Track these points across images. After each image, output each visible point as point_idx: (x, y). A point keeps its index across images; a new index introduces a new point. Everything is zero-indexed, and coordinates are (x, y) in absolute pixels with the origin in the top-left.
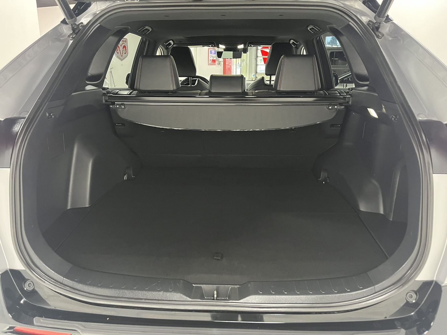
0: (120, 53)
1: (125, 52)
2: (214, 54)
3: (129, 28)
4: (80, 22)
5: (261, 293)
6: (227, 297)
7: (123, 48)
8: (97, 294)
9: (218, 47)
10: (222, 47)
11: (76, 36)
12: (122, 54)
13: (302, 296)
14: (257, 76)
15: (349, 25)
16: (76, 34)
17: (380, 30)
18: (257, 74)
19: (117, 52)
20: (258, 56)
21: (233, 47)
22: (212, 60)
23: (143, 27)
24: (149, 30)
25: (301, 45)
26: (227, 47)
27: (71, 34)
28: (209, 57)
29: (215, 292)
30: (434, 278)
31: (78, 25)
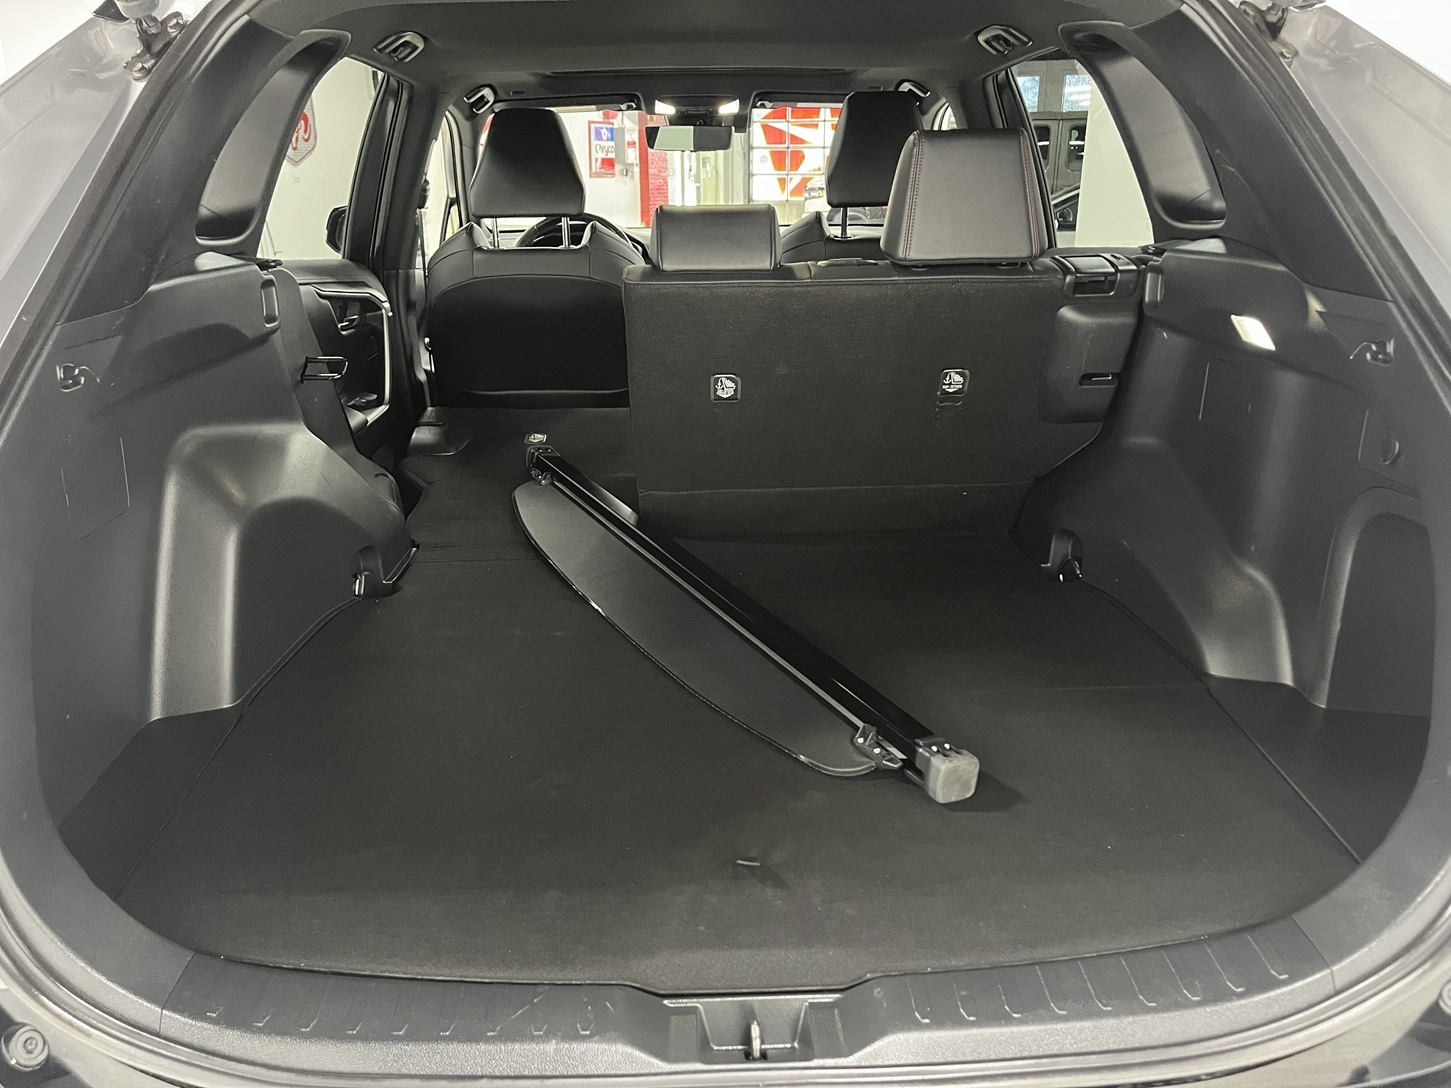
1: (306, 137)
2: (608, 140)
3: (346, 37)
4: (170, 12)
5: (927, 1021)
6: (793, 1041)
9: (651, 111)
10: (665, 109)
11: (156, 64)
13: (1078, 1024)
15: (1180, 14)
16: (158, 56)
20: (754, 145)
21: (702, 110)
22: (603, 159)
23: (394, 34)
24: (416, 48)
25: (938, 99)
26: (683, 109)
27: (139, 57)
28: (593, 151)
29: (756, 1030)
31: (164, 22)
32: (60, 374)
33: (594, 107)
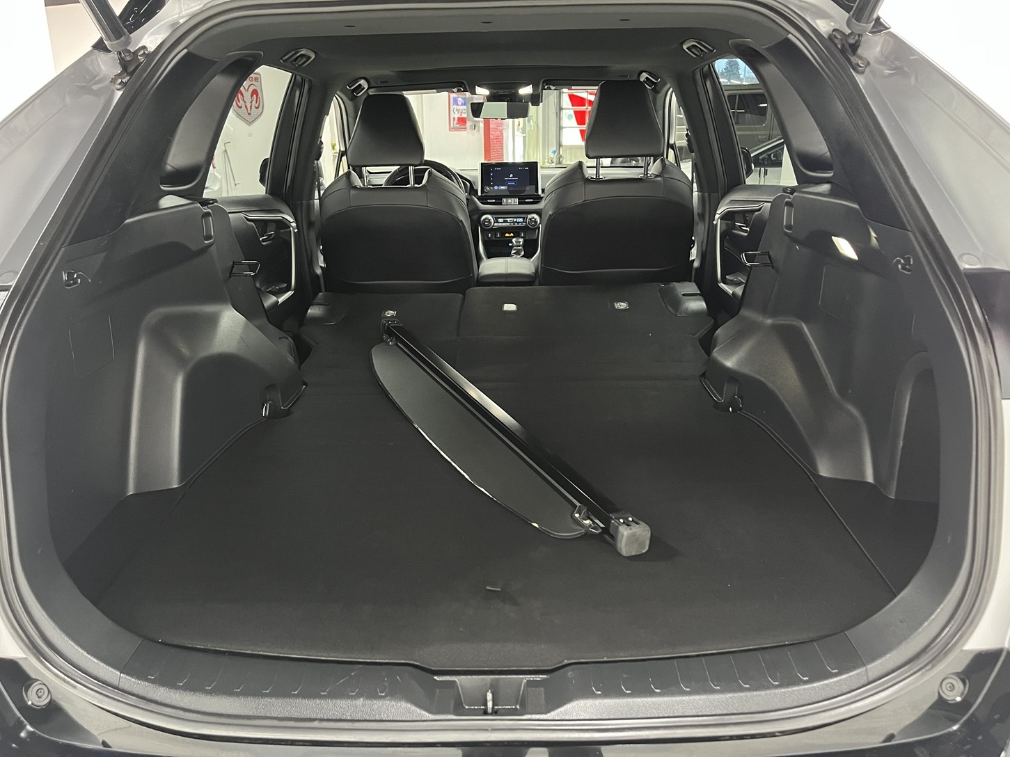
0: (246, 107)
1: (257, 106)
2: (462, 105)
3: (260, 54)
4: (140, 45)
5: (599, 692)
6: (516, 704)
7: (252, 96)
8: (204, 709)
9: (474, 93)
10: (482, 92)
11: (130, 79)
12: (249, 109)
13: (697, 697)
14: (561, 153)
15: (788, 40)
16: (131, 74)
17: (860, 51)
18: (561, 149)
19: (237, 105)
20: (564, 107)
21: (506, 92)
22: (459, 118)
23: (293, 50)
24: (309, 58)
25: (665, 84)
26: (495, 91)
27: (119, 76)
28: (452, 113)
29: (489, 696)
30: (1004, 642)
31: (135, 53)
32: (65, 277)
33: (435, 90)
